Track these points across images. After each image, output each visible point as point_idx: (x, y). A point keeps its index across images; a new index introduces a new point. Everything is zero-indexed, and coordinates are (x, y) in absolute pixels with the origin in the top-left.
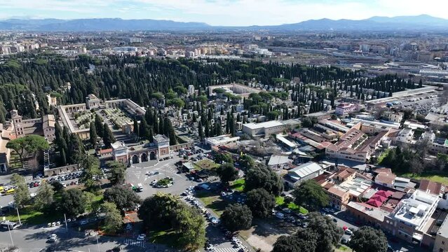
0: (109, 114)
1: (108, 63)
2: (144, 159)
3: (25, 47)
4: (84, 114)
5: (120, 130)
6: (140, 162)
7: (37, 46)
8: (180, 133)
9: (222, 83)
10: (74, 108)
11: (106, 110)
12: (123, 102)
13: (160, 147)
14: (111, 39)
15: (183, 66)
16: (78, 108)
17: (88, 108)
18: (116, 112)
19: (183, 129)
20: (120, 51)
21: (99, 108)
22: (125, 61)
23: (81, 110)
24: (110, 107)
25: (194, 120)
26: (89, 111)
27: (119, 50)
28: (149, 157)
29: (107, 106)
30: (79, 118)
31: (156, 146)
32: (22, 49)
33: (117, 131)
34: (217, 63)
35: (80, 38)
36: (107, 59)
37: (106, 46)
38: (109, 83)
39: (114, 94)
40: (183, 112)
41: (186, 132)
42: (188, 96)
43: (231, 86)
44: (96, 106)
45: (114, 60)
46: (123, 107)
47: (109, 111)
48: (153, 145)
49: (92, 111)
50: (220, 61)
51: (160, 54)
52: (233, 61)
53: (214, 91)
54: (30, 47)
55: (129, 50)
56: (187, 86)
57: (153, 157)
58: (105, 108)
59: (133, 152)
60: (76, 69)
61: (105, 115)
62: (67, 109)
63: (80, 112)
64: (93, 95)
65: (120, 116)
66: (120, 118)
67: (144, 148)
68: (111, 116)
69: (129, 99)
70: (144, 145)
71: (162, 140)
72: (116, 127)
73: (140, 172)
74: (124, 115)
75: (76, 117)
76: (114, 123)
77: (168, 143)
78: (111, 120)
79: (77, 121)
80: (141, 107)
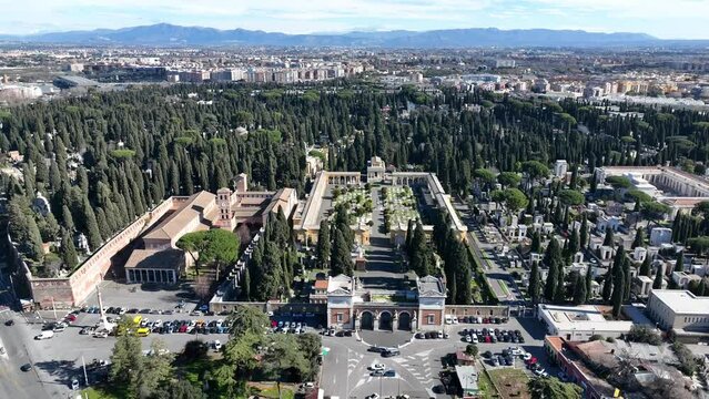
0: (390, 196)
1: (437, 102)
2: (386, 324)
3: (346, 71)
4: (351, 191)
5: (388, 236)
6: (376, 329)
7: (360, 70)
8: (496, 269)
9: (636, 163)
10: (342, 178)
11: (389, 188)
12: (422, 179)
13: (422, 306)
14: (470, 61)
15: (567, 115)
16: (348, 178)
17: (364, 179)
18: (403, 194)
19: (504, 263)
20: (470, 82)
21: (382, 183)
22: (467, 100)
23: (352, 183)
24: (399, 183)
25: (535, 247)
26: (362, 185)
27: (470, 78)
28: (395, 324)
29: (394, 182)
30: (341, 197)
31: (416, 301)
32: (341, 73)
33: (383, 236)
34: (641, 116)
35: (424, 58)
36: (439, 93)
37: (455, 72)
38: (419, 138)
39: (417, 158)
40: (522, 221)
41: (508, 272)
42: (548, 182)
43: (656, 171)
44: (379, 178)
45: (452, 98)
46: (419, 187)
47: (392, 191)
48: (407, 298)
49: (367, 187)
50: (649, 112)
51: (535, 90)
52: (682, 114)
53: (609, 180)
54: (352, 70)
55: (487, 79)
56: (553, 161)
57: (405, 324)
58: (391, 184)
59: (367, 304)
60: (387, 108)
61: (383, 198)
62: (331, 178)
63: (349, 186)
64: (378, 159)
65: (404, 204)
66: (403, 209)
67: (393, 298)
68: (390, 203)
69: (434, 175)
70: (393, 292)
71: (431, 292)
72: (384, 229)
73: (362, 356)
74: (413, 205)
75: (336, 195)
76: (386, 218)
77: (444, 301)
78: (385, 212)
79: (335, 203)
80: (446, 193)
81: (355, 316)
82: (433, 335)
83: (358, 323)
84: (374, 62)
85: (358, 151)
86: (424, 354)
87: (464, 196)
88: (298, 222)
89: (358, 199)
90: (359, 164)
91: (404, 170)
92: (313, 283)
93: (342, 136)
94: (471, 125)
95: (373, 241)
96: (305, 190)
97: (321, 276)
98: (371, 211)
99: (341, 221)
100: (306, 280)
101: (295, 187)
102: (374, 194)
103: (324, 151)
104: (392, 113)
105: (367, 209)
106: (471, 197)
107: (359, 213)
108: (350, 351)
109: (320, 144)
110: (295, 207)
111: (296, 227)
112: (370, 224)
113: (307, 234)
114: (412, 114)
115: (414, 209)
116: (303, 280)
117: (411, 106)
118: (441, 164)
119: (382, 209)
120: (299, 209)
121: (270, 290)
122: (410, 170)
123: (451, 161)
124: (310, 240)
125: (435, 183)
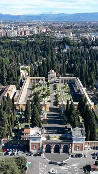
0: (58, 88)
1: (79, 45)
2: (57, 150)
3: (38, 31)
4: (41, 86)
5: (58, 107)
6: (52, 152)
7: (45, 31)
10: (37, 80)
11: (58, 84)
12: (73, 80)
13: (74, 142)
14: (93, 27)
16: (39, 80)
17: (46, 80)
18: (64, 87)
20: (93, 36)
21: (55, 82)
22: (92, 44)
23: (41, 82)
24: (62, 82)
26: (46, 83)
28: (61, 150)
29: (60, 81)
30: (36, 89)
31: (71, 140)
32: (36, 32)
33: (55, 107)
35: (73, 26)
36: (80, 41)
37: (86, 32)
38: (71, 62)
39: (70, 71)
44: (53, 80)
45: (85, 43)
46: (71, 84)
47: (59, 86)
48: (67, 138)
49: (48, 84)
54: (41, 31)
57: (66, 150)
58: (59, 83)
59: (48, 141)
60: (57, 48)
61: (55, 89)
62: (31, 80)
63: (39, 83)
64: (53, 71)
65: (65, 92)
66: (64, 94)
67: (61, 138)
68: (58, 91)
69: (78, 78)
70: (60, 135)
71: (78, 136)
72: (56, 104)
73: (46, 166)
74: (69, 92)
75: (34, 88)
76: (57, 98)
77: (84, 140)
78: (56, 95)
79: (33, 92)
80: (84, 87)
81: (42, 147)
82: (79, 156)
83: (44, 150)
84: (51, 27)
85: (44, 68)
86: (75, 165)
87: (92, 88)
88: (16, 101)
89: (44, 89)
90: (44, 74)
91: (64, 76)
92: (23, 130)
93: (37, 60)
94: (94, 55)
95: (51, 109)
96: (20, 85)
97: (27, 127)
98: (50, 95)
99: (36, 100)
100: (20, 128)
101: (15, 84)
102: (51, 87)
103: (28, 67)
104: (59, 50)
105: (48, 94)
106: (95, 88)
107: (44, 96)
108: (40, 163)
109: (27, 64)
110: (15, 93)
111: (15, 103)
112: (49, 101)
113: (21, 106)
114: (68, 50)
115: (69, 94)
116: (18, 128)
117: (67, 47)
118: (81, 74)
119: (55, 94)
120: (17, 95)
121: (3, 134)
122: (67, 76)
123: (86, 72)
124: (22, 109)
125: (79, 82)
